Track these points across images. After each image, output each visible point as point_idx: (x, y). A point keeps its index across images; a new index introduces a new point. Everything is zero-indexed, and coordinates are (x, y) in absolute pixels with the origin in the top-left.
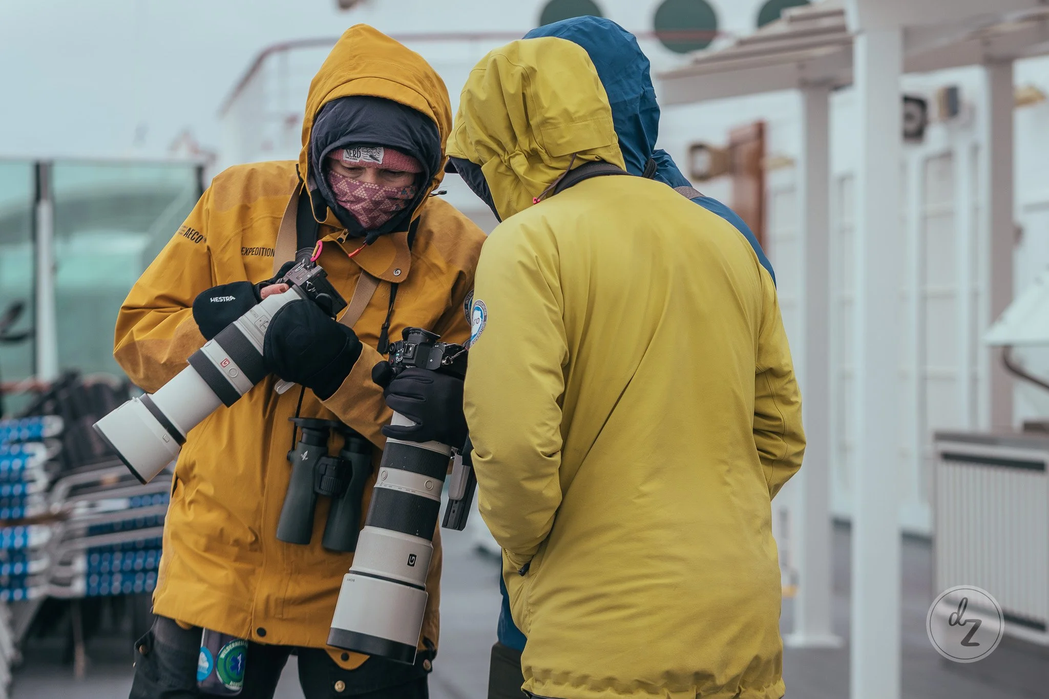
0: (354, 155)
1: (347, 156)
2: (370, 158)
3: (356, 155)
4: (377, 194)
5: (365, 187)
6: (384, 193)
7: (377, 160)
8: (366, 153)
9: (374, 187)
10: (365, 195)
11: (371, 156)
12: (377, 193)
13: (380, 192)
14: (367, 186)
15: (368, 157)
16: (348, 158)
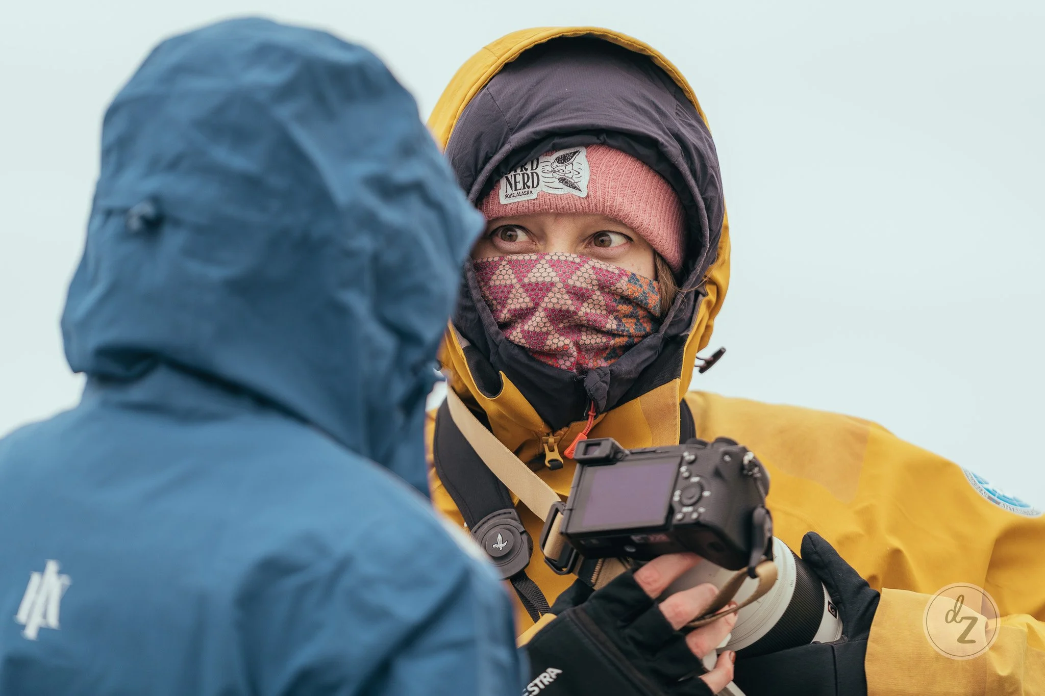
0: (524, 184)
1: (510, 192)
2: (561, 185)
3: (530, 183)
4: (579, 273)
5: (551, 260)
6: (591, 272)
7: (575, 188)
8: (550, 175)
9: (570, 259)
10: (553, 274)
11: (563, 180)
12: (577, 269)
13: (583, 269)
14: (555, 258)
15: (557, 184)
16: (512, 195)
